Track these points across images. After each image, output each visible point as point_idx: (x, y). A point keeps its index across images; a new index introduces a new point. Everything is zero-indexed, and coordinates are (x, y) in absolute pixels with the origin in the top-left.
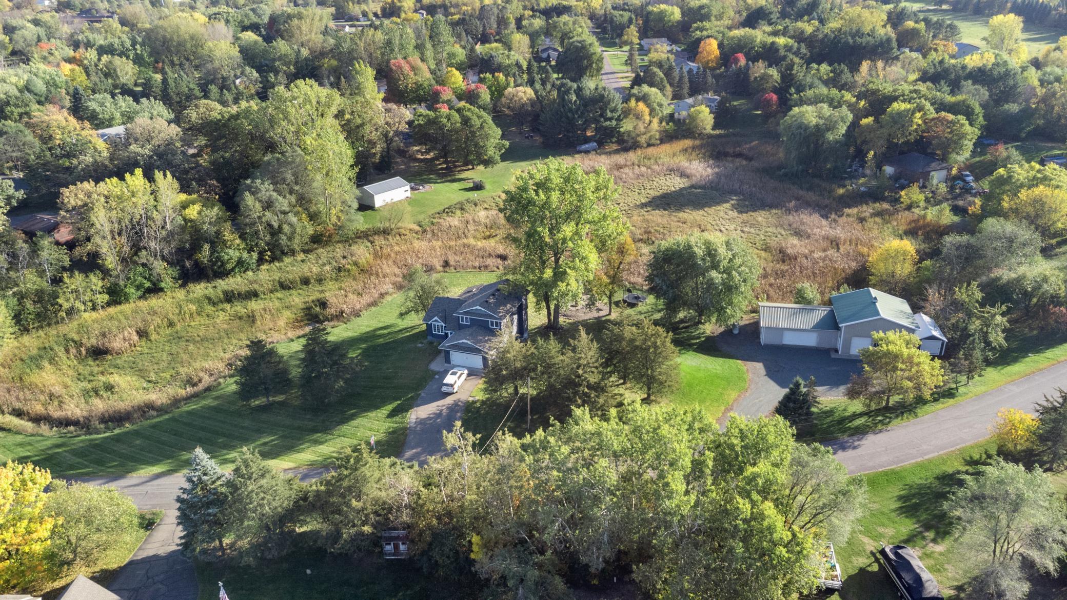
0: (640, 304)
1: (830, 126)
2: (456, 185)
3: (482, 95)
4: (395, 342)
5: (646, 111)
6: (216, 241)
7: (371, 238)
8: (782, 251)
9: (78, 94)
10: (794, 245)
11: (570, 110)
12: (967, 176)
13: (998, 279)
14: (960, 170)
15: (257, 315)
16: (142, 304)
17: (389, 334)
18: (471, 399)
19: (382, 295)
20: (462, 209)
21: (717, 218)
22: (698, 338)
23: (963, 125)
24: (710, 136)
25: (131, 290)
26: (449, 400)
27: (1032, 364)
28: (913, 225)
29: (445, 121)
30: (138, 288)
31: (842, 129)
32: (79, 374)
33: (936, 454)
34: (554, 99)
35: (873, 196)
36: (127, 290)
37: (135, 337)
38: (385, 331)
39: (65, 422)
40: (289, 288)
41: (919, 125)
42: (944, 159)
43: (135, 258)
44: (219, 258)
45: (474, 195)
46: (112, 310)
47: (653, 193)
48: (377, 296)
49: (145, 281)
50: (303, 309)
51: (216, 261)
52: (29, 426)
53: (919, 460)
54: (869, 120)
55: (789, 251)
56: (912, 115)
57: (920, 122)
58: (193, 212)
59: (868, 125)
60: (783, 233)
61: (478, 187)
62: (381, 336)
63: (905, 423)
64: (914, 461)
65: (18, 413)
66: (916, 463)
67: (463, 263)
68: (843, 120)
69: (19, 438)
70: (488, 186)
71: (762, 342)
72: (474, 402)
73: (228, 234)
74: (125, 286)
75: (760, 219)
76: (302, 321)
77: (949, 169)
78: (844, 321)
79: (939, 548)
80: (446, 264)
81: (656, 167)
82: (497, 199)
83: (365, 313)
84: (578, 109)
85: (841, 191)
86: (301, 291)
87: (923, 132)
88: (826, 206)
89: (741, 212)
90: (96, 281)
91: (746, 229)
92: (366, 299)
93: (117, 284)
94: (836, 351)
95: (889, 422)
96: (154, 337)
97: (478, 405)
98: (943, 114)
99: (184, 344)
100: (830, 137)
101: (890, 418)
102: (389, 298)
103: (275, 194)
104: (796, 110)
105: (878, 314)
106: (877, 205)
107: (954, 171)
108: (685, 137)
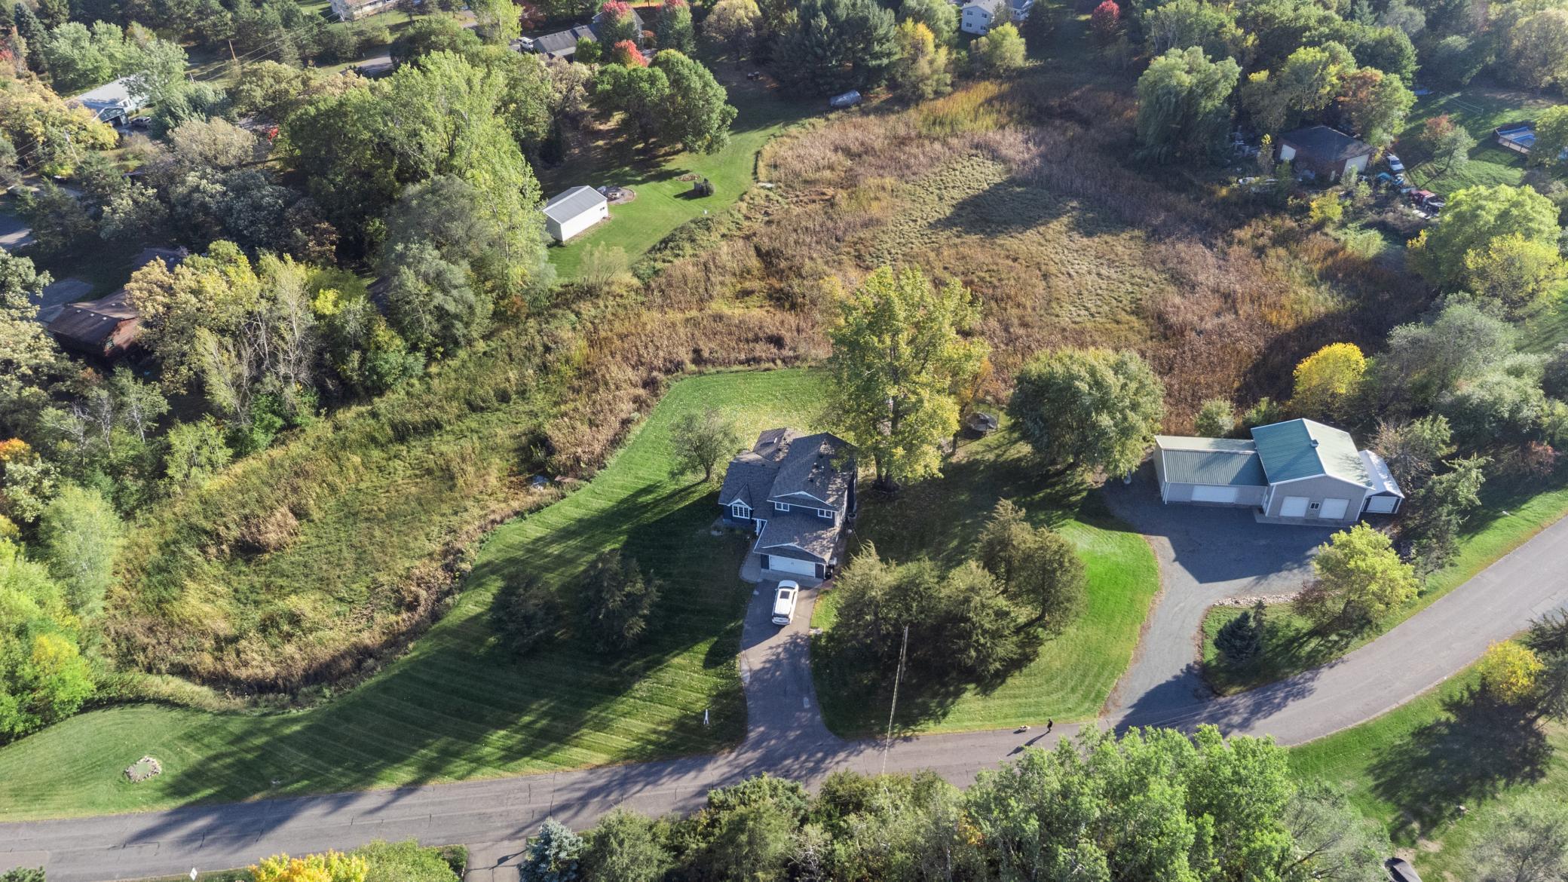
0: (988, 431)
1: (1208, 87)
2: (668, 187)
3: (680, 15)
4: (670, 519)
5: (929, 36)
6: (365, 343)
7: (574, 306)
8: (1160, 318)
9: (23, 16)
10: (1177, 304)
11: (820, 44)
12: (1395, 162)
13: (1466, 398)
14: (1387, 152)
15: (455, 466)
16: (277, 453)
17: (656, 503)
18: (813, 632)
19: (626, 423)
20: (693, 240)
21: (1060, 250)
22: (1079, 492)
23: (1396, 90)
24: (1021, 72)
25: (259, 436)
26: (782, 637)
27: (1509, 531)
28: (1330, 261)
29: (646, 86)
30: (267, 429)
31: (1225, 89)
32: (236, 591)
33: (1413, 696)
34: (794, 25)
35: (1268, 203)
36: (255, 437)
37: (293, 522)
38: (649, 498)
39: (260, 687)
40: (482, 409)
41: (1332, 86)
42: (1365, 135)
43: (258, 385)
44: (373, 370)
45: (698, 208)
46: (238, 468)
47: (959, 195)
48: (618, 425)
49: (276, 419)
50: (515, 450)
51: (370, 375)
52: (204, 694)
53: (1394, 707)
54: (1260, 76)
55: (1173, 319)
56: (1324, 68)
57: (1335, 80)
58: (326, 302)
59: (1260, 84)
60: (1156, 278)
61: (701, 192)
62: (645, 507)
63: (1368, 646)
64: (1387, 710)
65: (184, 672)
66: (1391, 712)
67: (721, 354)
68: (1226, 77)
69: (206, 718)
70: (715, 187)
71: (1166, 498)
72: (818, 637)
73: (383, 332)
74: (251, 430)
75: (1120, 249)
76: (520, 473)
77: (1371, 155)
78: (1275, 478)
79: (1433, 847)
80: (698, 358)
81: (954, 141)
82: (735, 213)
83: (611, 461)
84: (831, 42)
85: (1224, 192)
86: (500, 414)
87: (1338, 94)
88: (1208, 223)
89: (1089, 234)
90: (207, 428)
91: (1104, 271)
92: (606, 434)
93: (239, 430)
94: (1261, 511)
95: (1347, 644)
96: (316, 515)
97: (823, 642)
98: (1370, 71)
99: (364, 525)
100: (1208, 105)
101: (1347, 637)
102: (636, 430)
103: (443, 263)
104: (1159, 62)
105: (1323, 471)
106: (1278, 222)
107: (1378, 156)
108: (985, 77)
